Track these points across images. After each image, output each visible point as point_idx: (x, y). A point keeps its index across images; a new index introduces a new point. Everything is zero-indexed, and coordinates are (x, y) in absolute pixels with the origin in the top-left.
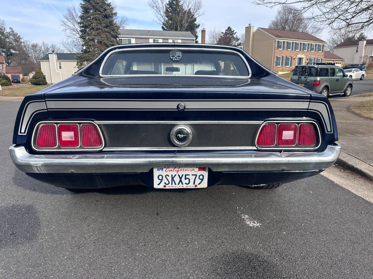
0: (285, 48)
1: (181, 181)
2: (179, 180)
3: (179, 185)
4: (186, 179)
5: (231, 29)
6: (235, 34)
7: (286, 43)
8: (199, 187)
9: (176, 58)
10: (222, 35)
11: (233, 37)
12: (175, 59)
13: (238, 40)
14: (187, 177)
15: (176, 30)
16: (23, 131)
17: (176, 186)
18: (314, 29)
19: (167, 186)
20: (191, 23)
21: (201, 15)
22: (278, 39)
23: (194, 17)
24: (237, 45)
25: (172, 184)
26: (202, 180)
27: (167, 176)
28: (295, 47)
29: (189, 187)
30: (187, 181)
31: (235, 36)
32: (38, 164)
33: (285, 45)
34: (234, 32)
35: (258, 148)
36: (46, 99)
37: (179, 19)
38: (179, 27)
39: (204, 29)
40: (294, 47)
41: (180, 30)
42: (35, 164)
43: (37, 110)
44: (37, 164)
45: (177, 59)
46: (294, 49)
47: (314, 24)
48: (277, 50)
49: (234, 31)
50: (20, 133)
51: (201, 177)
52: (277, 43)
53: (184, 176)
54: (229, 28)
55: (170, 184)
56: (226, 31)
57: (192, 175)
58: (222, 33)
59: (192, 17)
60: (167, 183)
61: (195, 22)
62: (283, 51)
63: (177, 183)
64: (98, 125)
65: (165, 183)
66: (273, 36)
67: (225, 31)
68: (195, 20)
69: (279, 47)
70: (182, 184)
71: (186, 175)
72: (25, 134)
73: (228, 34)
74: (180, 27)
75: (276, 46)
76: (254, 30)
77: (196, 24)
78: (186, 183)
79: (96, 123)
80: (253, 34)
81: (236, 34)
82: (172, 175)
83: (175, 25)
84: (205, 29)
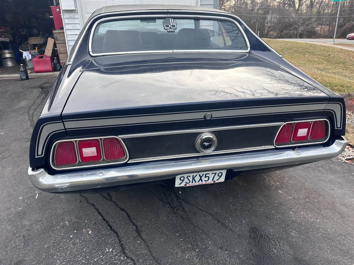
1: (201, 179)
2: (200, 178)
3: (199, 183)
4: (206, 177)
8: (216, 182)
9: (170, 28)
12: (170, 30)
14: (207, 175)
16: (40, 153)
17: (195, 183)
19: (187, 184)
25: (192, 182)
26: (220, 176)
27: (188, 177)
29: (207, 183)
30: (207, 179)
32: (64, 186)
35: (276, 146)
36: (64, 120)
42: (60, 187)
43: (54, 130)
44: (62, 187)
45: (172, 30)
50: (37, 156)
51: (220, 175)
53: (204, 176)
55: (191, 183)
57: (212, 173)
60: (188, 182)
63: (197, 181)
64: (122, 139)
65: (186, 182)
70: (202, 181)
71: (206, 174)
72: (43, 156)
78: (205, 181)
79: (120, 137)
82: (193, 176)
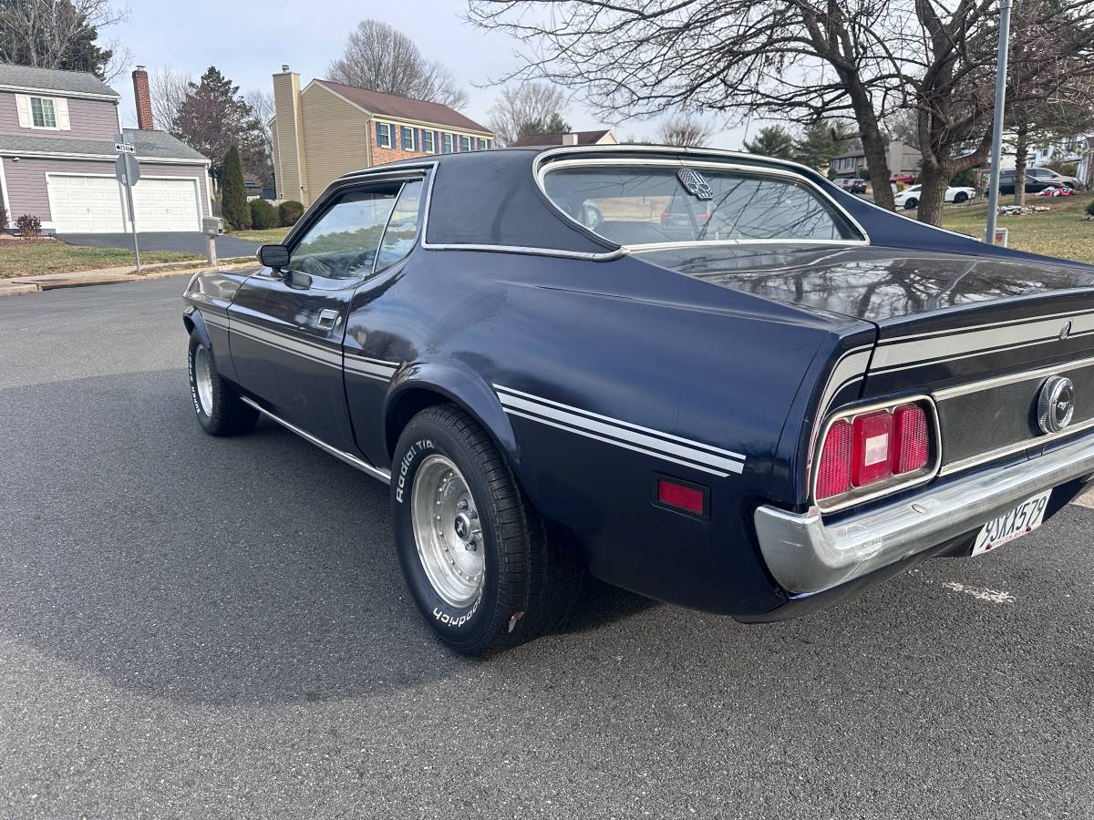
0: (397, 144)
5: (221, 76)
6: (234, 93)
7: (398, 131)
9: (701, 191)
10: (192, 92)
11: (231, 101)
12: (703, 195)
13: (246, 110)
15: (23, 60)
18: (446, 95)
20: (78, 43)
21: (116, 21)
22: (375, 117)
23: (84, 24)
24: (244, 125)
28: (424, 143)
31: (235, 99)
33: (398, 136)
34: (232, 86)
37: (31, 24)
38: (34, 55)
39: (141, 69)
40: (420, 141)
41: (40, 65)
45: (706, 195)
46: (421, 147)
47: (446, 82)
48: (377, 150)
49: (230, 82)
52: (375, 127)
54: (212, 70)
56: (206, 82)
58: (192, 85)
59: (80, 24)
61: (93, 43)
62: (394, 152)
66: (360, 108)
67: (198, 82)
68: (93, 36)
69: (382, 140)
73: (213, 90)
74: (37, 52)
75: (374, 136)
76: (301, 83)
77: (98, 50)
80: (301, 98)
81: (239, 93)
83: (15, 46)
84: (145, 69)
